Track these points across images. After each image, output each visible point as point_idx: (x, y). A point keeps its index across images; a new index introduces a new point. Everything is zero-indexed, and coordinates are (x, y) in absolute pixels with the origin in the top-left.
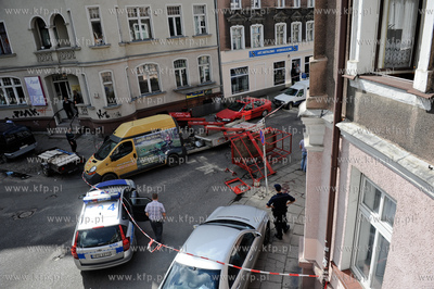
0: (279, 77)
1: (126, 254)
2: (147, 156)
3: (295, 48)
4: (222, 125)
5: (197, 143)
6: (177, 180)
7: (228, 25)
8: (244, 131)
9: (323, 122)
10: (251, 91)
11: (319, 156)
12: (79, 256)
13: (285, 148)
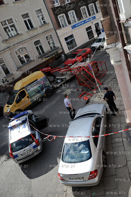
0: (90, 34)
1: (39, 148)
2: (35, 95)
3: (94, 18)
4: (68, 68)
5: (59, 81)
6: (54, 103)
7: (56, 16)
8: (80, 67)
9: (117, 49)
10: (78, 46)
11: (121, 67)
12: (15, 157)
13: (104, 70)
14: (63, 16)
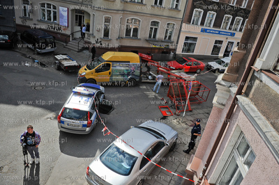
0: (216, 49)
1: (88, 129)
2: (117, 75)
3: (233, 35)
4: (169, 70)
5: (150, 77)
6: (130, 95)
7: (194, 7)
8: (181, 78)
10: (194, 54)
12: (61, 122)
13: (204, 98)
14: (200, 12)
